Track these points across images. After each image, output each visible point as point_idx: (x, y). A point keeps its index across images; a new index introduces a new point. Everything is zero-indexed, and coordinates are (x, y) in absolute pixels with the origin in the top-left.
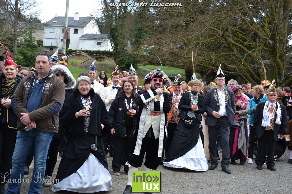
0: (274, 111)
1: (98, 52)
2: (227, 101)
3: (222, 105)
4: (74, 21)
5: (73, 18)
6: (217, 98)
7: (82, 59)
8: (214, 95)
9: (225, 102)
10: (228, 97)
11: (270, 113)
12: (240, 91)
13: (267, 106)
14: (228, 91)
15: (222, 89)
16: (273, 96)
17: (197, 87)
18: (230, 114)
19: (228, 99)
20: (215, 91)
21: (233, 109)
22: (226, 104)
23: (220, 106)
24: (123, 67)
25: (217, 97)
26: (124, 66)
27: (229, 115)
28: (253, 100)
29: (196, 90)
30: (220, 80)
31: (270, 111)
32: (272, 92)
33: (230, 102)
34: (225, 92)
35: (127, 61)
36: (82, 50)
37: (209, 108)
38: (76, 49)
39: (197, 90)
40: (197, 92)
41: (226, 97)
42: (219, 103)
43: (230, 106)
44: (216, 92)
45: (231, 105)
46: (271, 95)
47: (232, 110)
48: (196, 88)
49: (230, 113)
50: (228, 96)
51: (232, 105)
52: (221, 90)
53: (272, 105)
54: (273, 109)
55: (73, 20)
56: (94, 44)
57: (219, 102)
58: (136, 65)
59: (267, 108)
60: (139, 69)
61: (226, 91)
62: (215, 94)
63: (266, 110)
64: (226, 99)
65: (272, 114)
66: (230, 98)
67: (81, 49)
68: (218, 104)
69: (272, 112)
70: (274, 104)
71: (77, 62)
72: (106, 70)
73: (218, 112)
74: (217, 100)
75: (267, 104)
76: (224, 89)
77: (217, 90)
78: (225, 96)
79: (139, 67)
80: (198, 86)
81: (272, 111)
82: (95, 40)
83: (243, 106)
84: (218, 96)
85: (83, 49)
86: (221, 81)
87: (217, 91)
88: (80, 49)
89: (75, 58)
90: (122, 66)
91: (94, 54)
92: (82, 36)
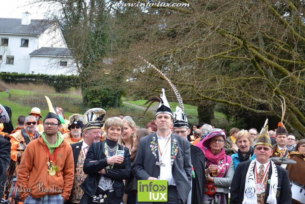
0: (266, 178)
1: (61, 78)
2: (174, 157)
3: (164, 166)
4: (23, 25)
5: (20, 20)
6: (157, 152)
7: (32, 90)
8: (151, 146)
9: (172, 158)
10: (176, 150)
11: (258, 183)
12: (220, 140)
13: (253, 169)
14: (179, 140)
15: (166, 134)
16: (262, 150)
17: (116, 132)
18: (180, 182)
19: (176, 154)
20: (154, 138)
21: (186, 172)
22: (172, 163)
23: (161, 168)
24: (96, 103)
25: (156, 150)
26: (99, 100)
27: (178, 184)
28: (236, 158)
29: (113, 137)
30: (161, 117)
31: (258, 179)
32: (261, 142)
33: (181, 159)
34: (172, 141)
35: (103, 92)
36: (34, 74)
37: (142, 170)
38: (23, 73)
39: (116, 138)
40: (117, 141)
41: (173, 151)
42: (158, 161)
43: (180, 168)
44: (154, 140)
45: (182, 166)
46: (260, 148)
47: (184, 175)
48: (114, 134)
49: (181, 180)
50: (177, 147)
51: (184, 166)
52: (164, 137)
53: (262, 167)
54: (263, 176)
55: (21, 23)
56: (47, 63)
57: (160, 160)
58: (119, 99)
59: (252, 173)
60: (123, 106)
61: (175, 139)
62: (152, 144)
63: (251, 177)
64: (173, 154)
65: (262, 184)
66: (182, 152)
67: (33, 72)
68: (157, 163)
69: (261, 181)
70: (266, 165)
71: (18, 94)
72: (67, 107)
73: (157, 178)
74: (155, 155)
75: (254, 165)
76: (170, 135)
77: (158, 136)
78: (172, 148)
79: (124, 103)
80: (119, 130)
81: (262, 178)
82: (50, 57)
83: (221, 168)
84: (157, 148)
85: (36, 73)
86: (163, 119)
87: (157, 138)
88: (31, 73)
89: (21, 88)
90: (94, 101)
91: (54, 81)
92: (36, 50)
